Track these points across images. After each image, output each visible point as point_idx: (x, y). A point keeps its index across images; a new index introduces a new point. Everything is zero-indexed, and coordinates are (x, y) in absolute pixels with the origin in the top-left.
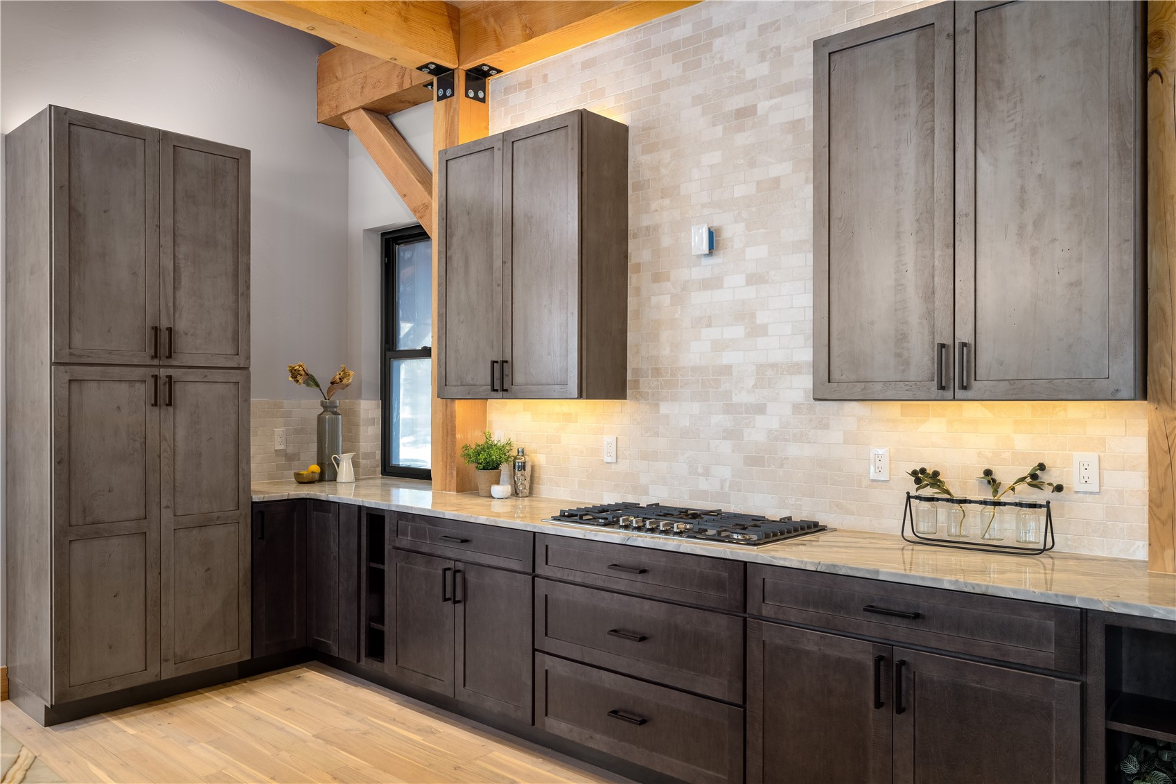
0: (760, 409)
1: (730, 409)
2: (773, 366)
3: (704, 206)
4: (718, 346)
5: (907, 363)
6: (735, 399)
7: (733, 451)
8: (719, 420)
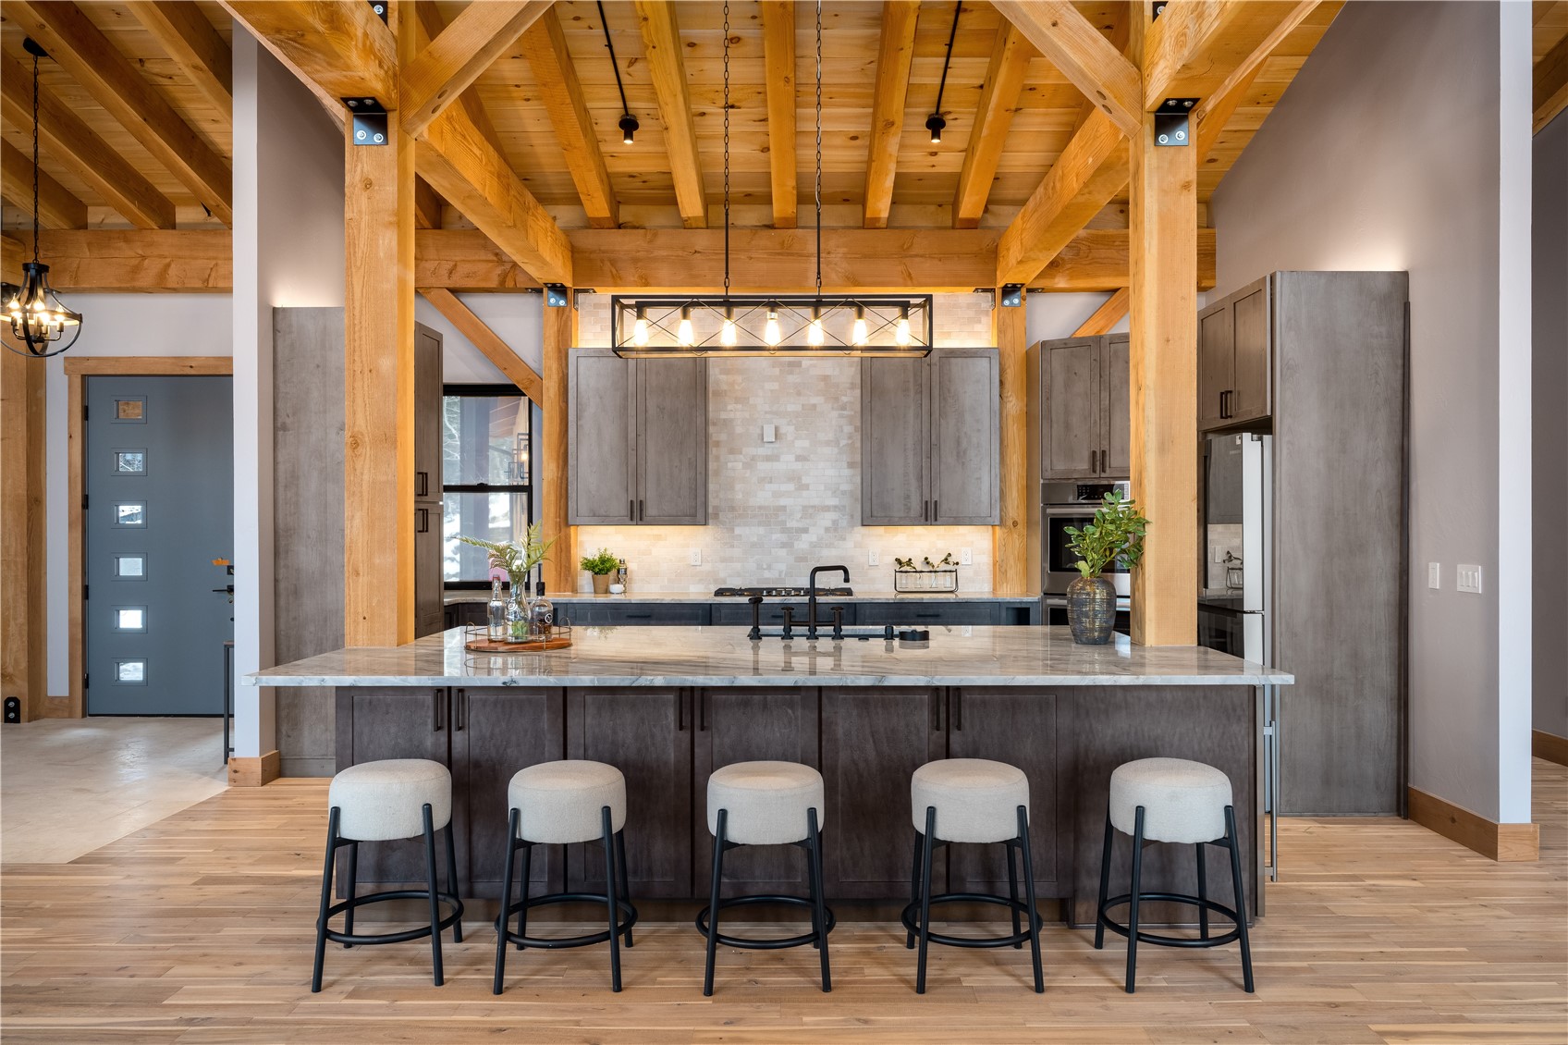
0: (805, 530)
1: (785, 530)
2: (812, 507)
3: (766, 413)
4: (777, 495)
5: (909, 509)
6: (788, 525)
7: (788, 554)
8: (777, 537)
